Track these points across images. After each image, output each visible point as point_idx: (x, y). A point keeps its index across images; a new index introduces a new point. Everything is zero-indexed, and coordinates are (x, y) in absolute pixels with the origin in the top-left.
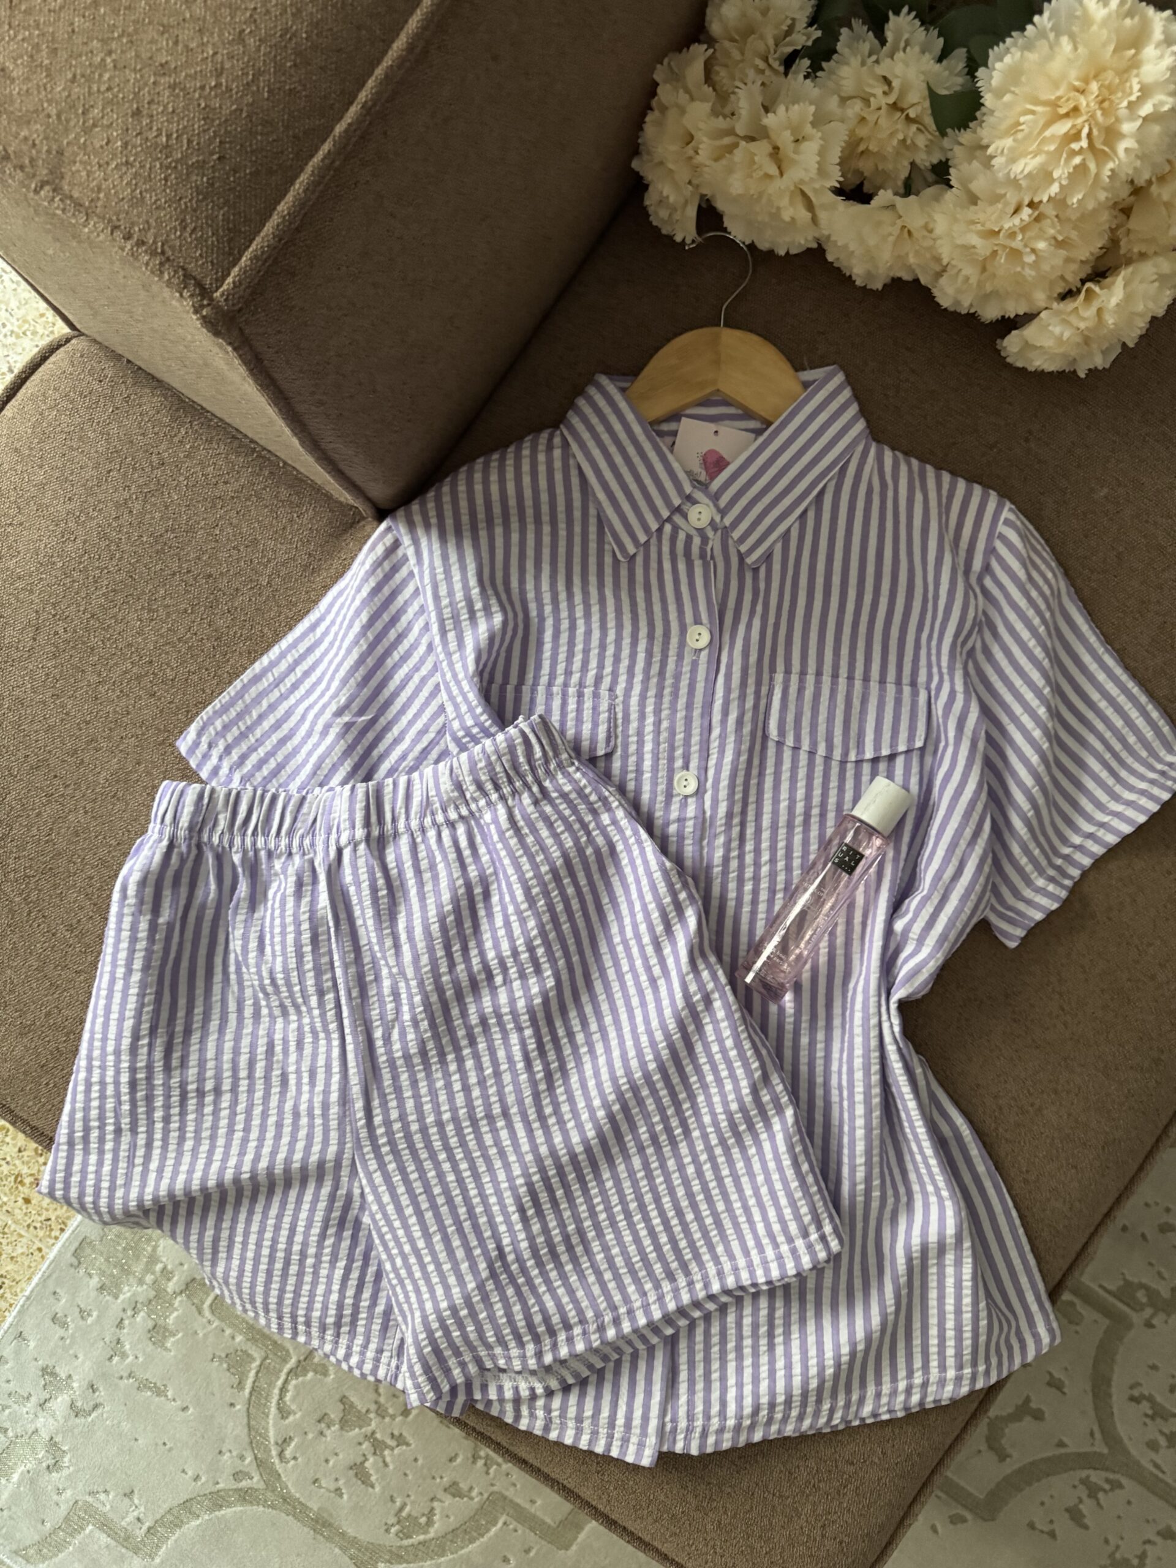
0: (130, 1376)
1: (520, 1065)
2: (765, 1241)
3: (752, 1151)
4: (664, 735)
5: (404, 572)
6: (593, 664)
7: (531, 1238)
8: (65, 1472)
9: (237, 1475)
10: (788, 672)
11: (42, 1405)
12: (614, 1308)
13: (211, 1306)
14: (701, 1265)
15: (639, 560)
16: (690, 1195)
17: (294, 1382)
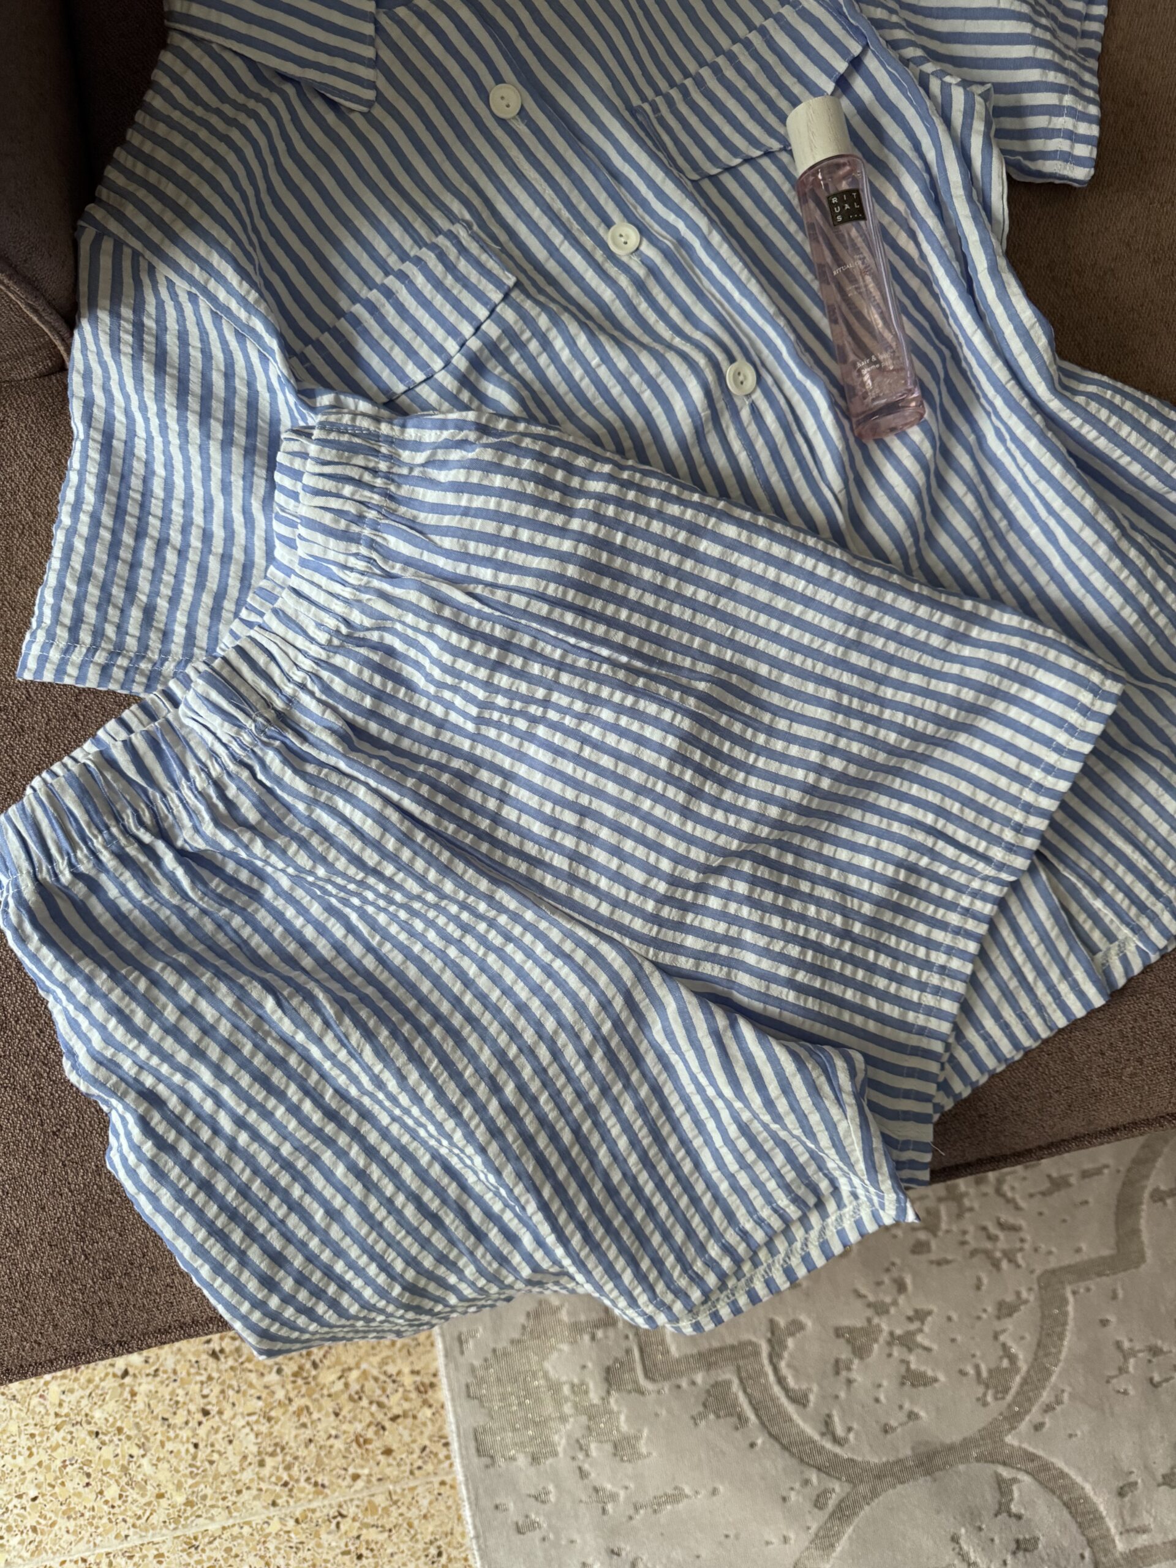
0: (637, 1508)
9: (819, 1502)
13: (646, 1376)
17: (783, 1363)
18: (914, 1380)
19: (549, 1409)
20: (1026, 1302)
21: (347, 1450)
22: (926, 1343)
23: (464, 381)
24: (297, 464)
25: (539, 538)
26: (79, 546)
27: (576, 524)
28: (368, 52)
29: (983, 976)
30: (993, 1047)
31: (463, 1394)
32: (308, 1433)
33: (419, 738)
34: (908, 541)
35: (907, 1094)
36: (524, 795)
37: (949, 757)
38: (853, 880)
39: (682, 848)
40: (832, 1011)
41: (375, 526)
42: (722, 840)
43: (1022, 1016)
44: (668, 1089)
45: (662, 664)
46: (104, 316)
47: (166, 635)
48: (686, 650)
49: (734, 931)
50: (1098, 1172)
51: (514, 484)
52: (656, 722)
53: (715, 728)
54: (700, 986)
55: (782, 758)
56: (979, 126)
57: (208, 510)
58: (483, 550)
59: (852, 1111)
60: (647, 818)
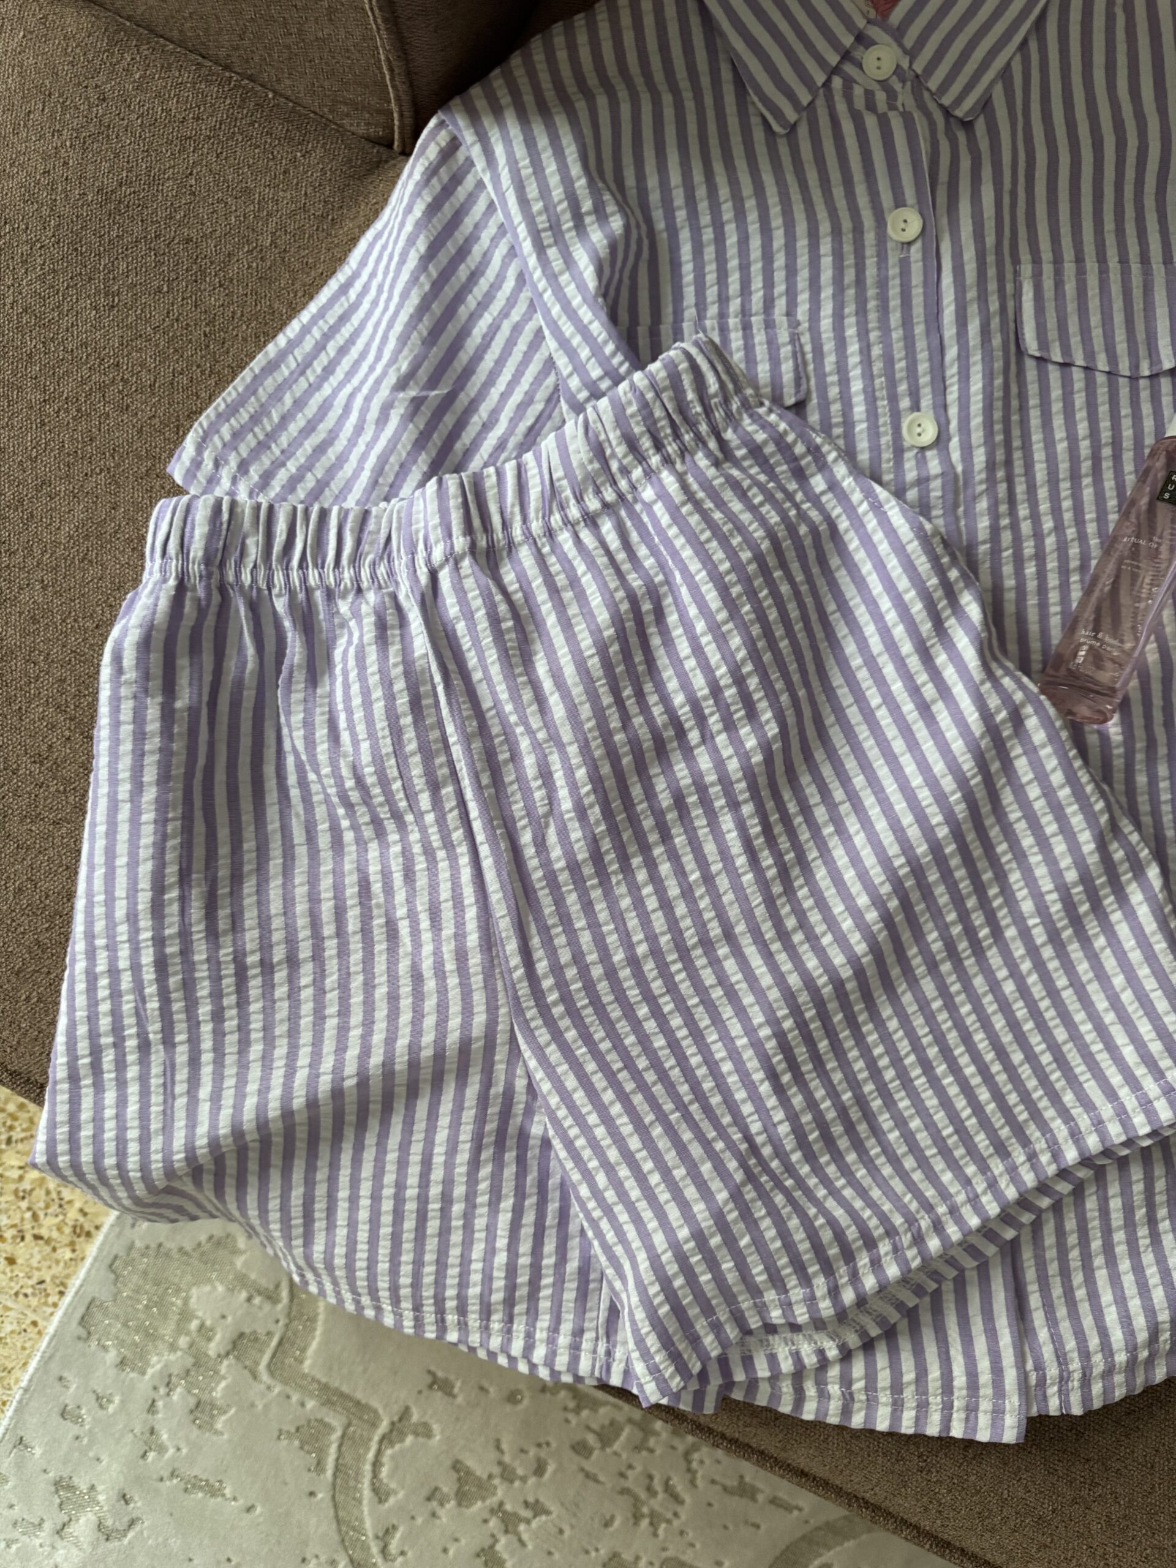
0: (173, 1474)
1: (741, 861)
2: (1140, 1071)
3: (1100, 942)
4: (878, 367)
5: (469, 182)
6: (757, 283)
7: (793, 1117)
10: (1036, 261)
11: (60, 1532)
12: (929, 1208)
13: (269, 1366)
14: (1044, 1127)
15: (803, 131)
16: (1014, 1025)
17: (389, 1452)
18: (490, 1560)
19: (167, 1330)
31: (108, 1261)
50: (788, 1508)
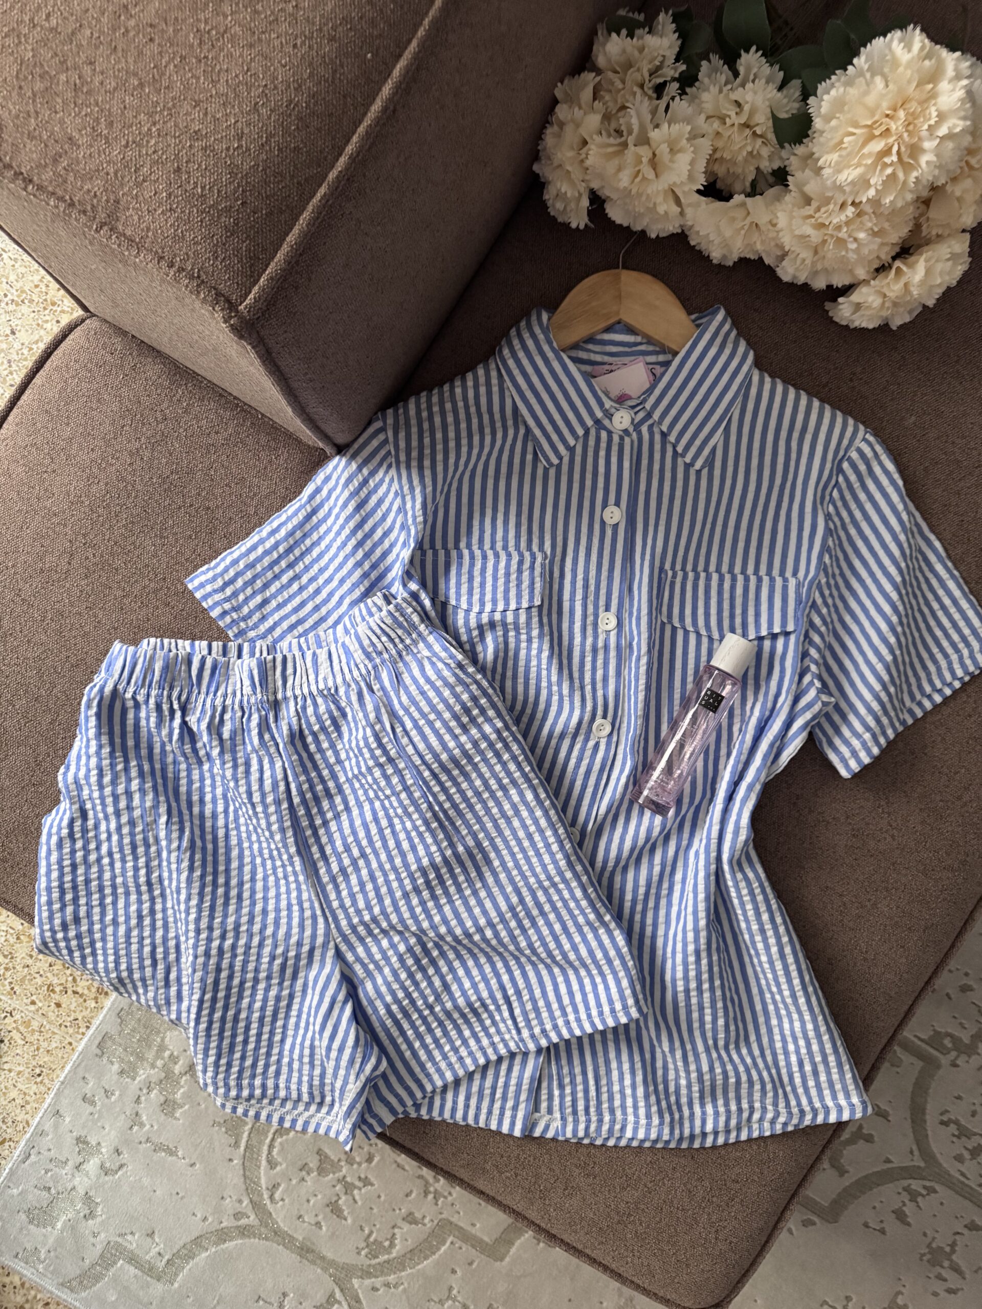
0: (148, 1140)
8: (99, 1219)
9: (237, 1216)
11: (78, 1167)
17: (279, 1140)
18: (335, 1209)
19: (150, 1055)
20: (424, 1225)
21: (41, 987)
22: (357, 1197)
23: (480, 627)
24: (374, 610)
25: (442, 731)
26: (260, 550)
27: (463, 739)
28: (572, 442)
29: (477, 1076)
30: (454, 1110)
31: (117, 1011)
32: (30, 962)
33: (325, 759)
34: (611, 864)
35: (397, 1096)
36: (346, 824)
37: (544, 972)
38: (454, 987)
39: (390, 909)
40: (395, 1033)
41: (383, 662)
42: (410, 922)
43: (478, 1108)
44: (297, 1000)
45: (453, 824)
46: (354, 466)
47: (264, 618)
48: (469, 827)
49: (382, 963)
51: (452, 701)
52: (426, 847)
53: (451, 870)
54: (347, 972)
55: (469, 909)
56: (808, 715)
57: (328, 581)
58: (416, 715)
59: (359, 1084)
60: (387, 882)
